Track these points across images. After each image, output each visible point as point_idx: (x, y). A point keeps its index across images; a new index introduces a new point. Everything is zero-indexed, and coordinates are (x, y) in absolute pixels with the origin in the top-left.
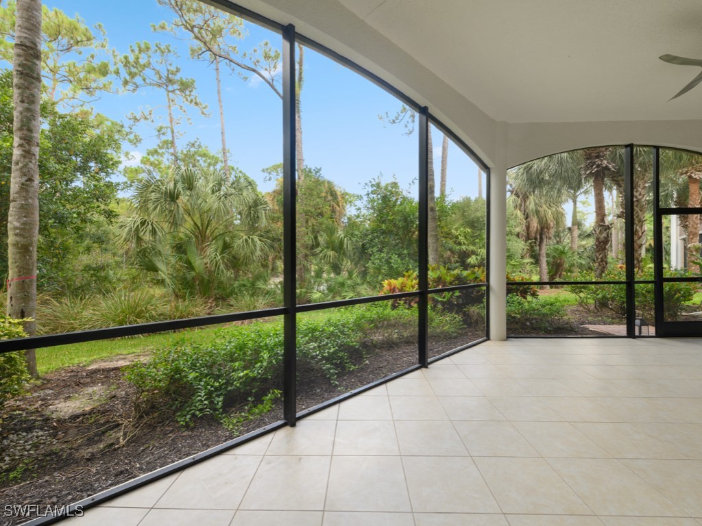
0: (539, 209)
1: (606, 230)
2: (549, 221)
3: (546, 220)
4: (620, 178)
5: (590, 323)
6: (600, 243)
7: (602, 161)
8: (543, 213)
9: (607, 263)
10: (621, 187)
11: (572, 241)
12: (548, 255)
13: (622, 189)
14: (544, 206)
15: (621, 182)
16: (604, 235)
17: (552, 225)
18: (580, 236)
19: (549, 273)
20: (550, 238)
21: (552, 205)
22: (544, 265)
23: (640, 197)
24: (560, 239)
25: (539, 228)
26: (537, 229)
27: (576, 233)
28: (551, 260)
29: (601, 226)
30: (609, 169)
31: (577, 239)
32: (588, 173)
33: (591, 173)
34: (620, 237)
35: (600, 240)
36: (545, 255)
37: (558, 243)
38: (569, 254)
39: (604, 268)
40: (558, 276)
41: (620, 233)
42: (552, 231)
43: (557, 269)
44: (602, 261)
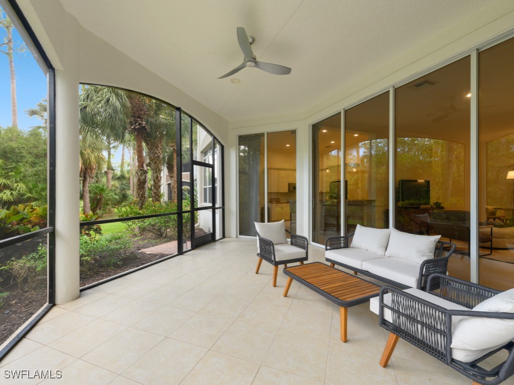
0: (83, 151)
1: (144, 174)
2: (92, 164)
3: (90, 161)
4: (148, 139)
5: (144, 247)
6: (140, 183)
7: (142, 121)
8: (87, 155)
9: (145, 198)
10: (148, 145)
11: (108, 182)
12: (90, 192)
13: (149, 146)
14: (88, 150)
15: (149, 142)
16: (143, 177)
17: (94, 167)
18: (113, 177)
19: (92, 206)
20: (92, 178)
21: (94, 150)
22: (88, 200)
23: (159, 154)
24: (98, 179)
25: (83, 168)
26: (82, 169)
27: (110, 176)
28: (92, 195)
29: (141, 170)
30: (146, 129)
31: (111, 180)
32: (132, 127)
33: (134, 128)
34: (135, 181)
35: (141, 181)
36: (88, 192)
37: (97, 182)
38: (107, 192)
39: (143, 201)
40: (98, 208)
41: (135, 178)
42: (94, 172)
43: (97, 203)
44: (142, 196)
